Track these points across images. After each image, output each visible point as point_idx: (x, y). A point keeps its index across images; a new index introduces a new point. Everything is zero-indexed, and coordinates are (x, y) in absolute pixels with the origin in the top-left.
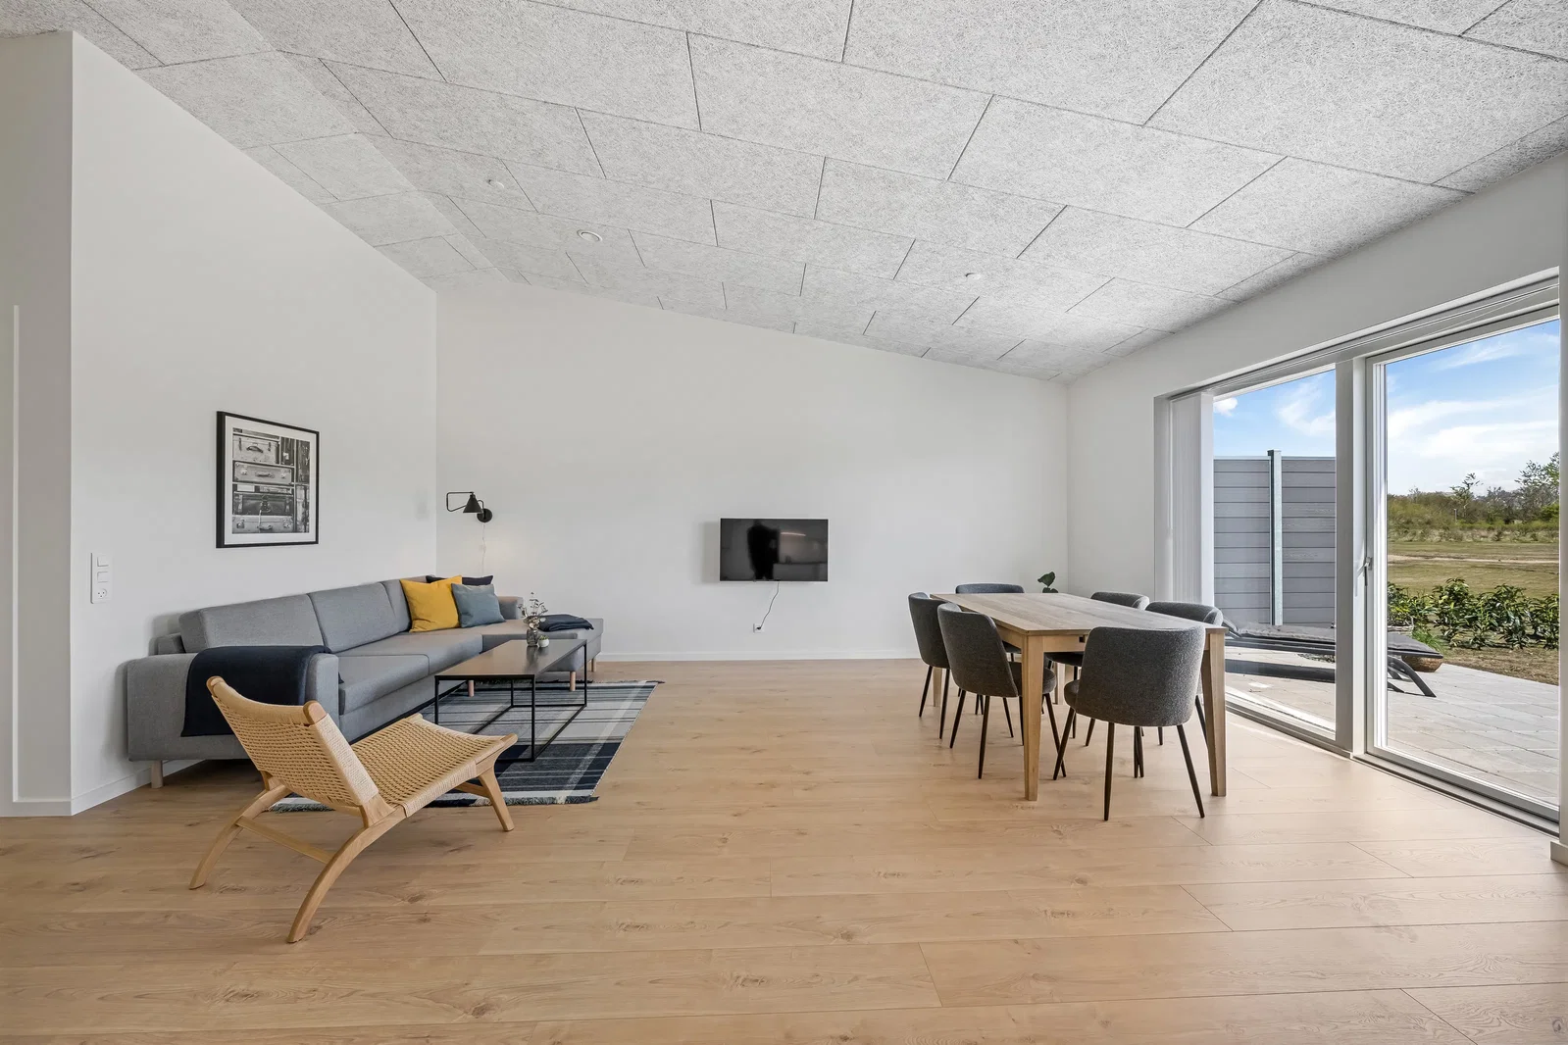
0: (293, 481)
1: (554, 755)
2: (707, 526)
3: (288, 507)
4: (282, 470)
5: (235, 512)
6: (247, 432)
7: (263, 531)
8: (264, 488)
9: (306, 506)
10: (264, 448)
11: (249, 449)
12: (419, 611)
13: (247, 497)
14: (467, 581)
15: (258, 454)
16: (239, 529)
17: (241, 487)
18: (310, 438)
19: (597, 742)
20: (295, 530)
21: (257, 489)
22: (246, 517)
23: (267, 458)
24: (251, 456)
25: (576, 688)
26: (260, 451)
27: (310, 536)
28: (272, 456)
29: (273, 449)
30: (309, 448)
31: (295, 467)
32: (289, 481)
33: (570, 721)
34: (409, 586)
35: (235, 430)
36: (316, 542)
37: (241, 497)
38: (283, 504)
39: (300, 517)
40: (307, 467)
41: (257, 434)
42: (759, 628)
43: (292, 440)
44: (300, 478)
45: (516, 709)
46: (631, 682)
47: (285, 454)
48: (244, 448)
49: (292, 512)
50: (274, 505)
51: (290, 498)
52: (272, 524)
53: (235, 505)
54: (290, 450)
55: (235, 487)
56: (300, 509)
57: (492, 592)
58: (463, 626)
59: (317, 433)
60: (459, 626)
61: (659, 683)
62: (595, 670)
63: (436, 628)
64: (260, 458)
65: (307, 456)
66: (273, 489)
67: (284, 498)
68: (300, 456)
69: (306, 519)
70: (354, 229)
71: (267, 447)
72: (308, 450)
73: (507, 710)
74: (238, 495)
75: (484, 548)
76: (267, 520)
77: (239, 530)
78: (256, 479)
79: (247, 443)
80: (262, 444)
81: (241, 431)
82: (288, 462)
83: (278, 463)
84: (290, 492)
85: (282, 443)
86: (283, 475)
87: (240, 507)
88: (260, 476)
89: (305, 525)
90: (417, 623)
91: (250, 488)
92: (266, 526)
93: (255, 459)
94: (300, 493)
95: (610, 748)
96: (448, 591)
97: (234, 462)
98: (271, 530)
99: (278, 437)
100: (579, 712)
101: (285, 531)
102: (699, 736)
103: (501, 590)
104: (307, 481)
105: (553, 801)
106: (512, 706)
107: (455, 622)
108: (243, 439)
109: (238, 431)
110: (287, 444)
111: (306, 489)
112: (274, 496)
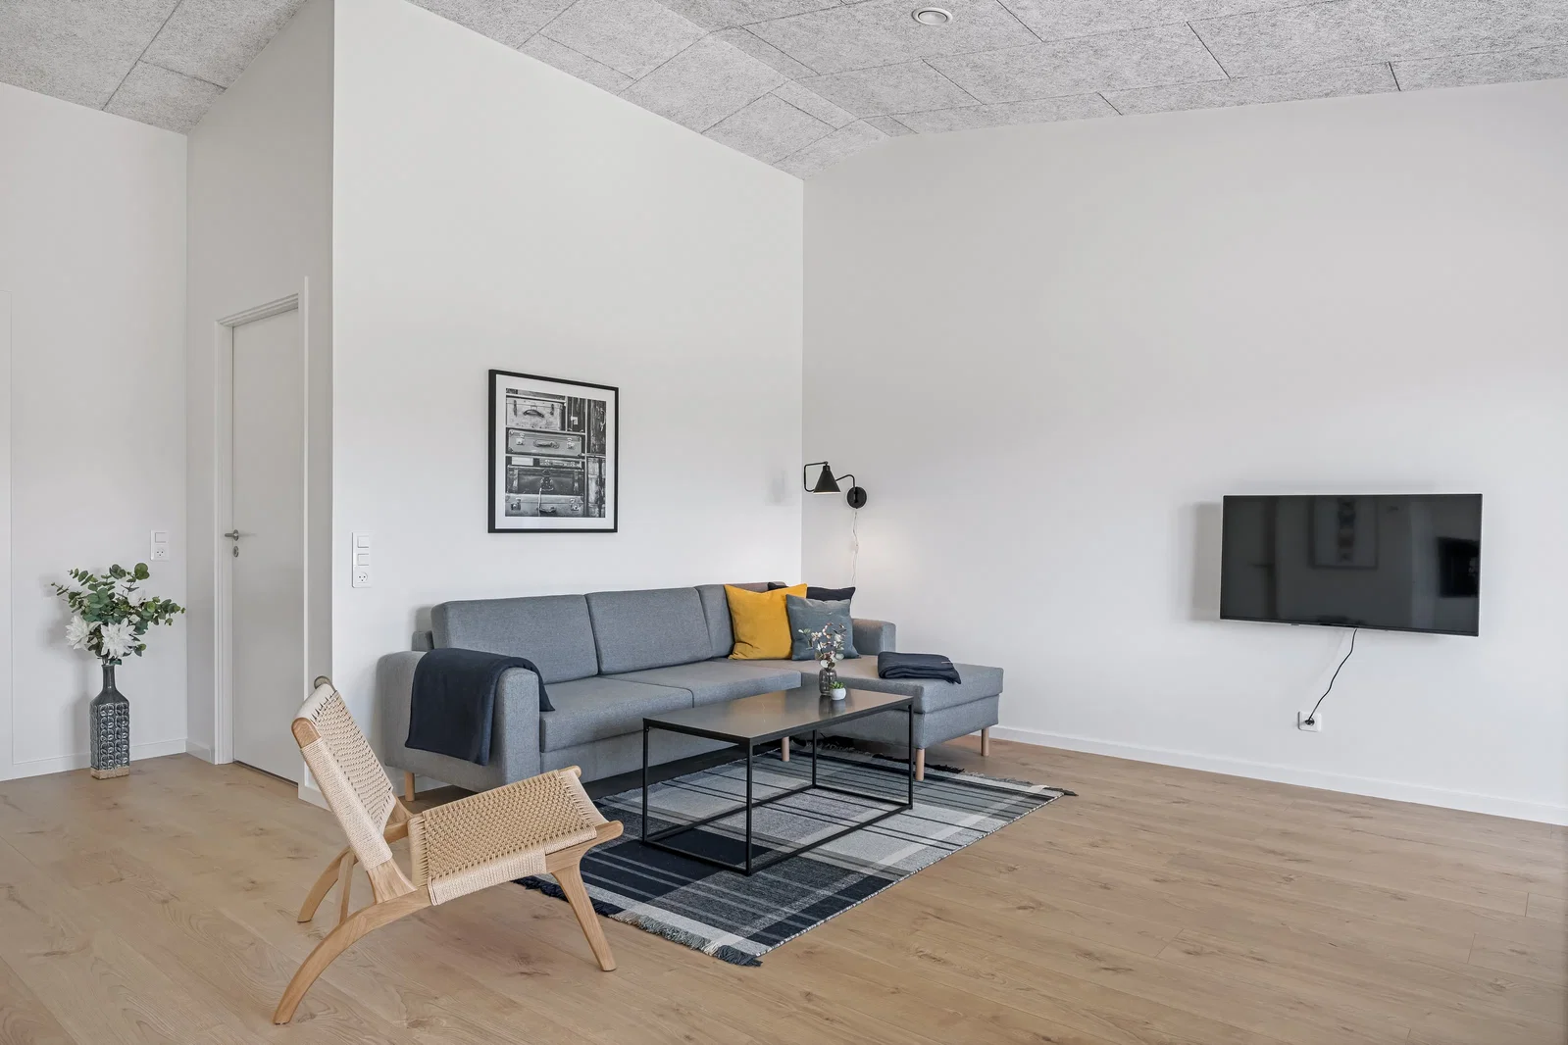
0: (583, 451)
1: (786, 875)
2: (1202, 510)
3: (576, 485)
4: (570, 438)
5: (509, 490)
6: (525, 393)
7: (544, 513)
8: (545, 461)
9: (601, 483)
10: (546, 412)
11: (526, 413)
12: (743, 630)
13: (524, 471)
14: (814, 593)
15: (537, 419)
16: (514, 510)
17: (517, 460)
18: (608, 397)
19: (863, 870)
20: (587, 514)
21: (536, 462)
22: (523, 497)
23: (548, 424)
24: (528, 422)
25: (927, 776)
26: (540, 415)
27: (607, 522)
28: (556, 423)
29: (557, 412)
30: (605, 409)
31: (586, 434)
32: (578, 451)
33: (861, 826)
34: (734, 593)
35: (509, 390)
36: (615, 530)
37: (516, 472)
38: (569, 480)
39: (592, 497)
40: (602, 434)
41: (537, 394)
42: (1310, 722)
43: (583, 400)
44: (592, 449)
45: (816, 792)
46: (1021, 783)
47: (572, 418)
48: (520, 413)
49: (582, 491)
50: (556, 481)
51: (580, 473)
52: (555, 506)
53: (509, 482)
54: (579, 414)
55: (509, 461)
56: (593, 487)
57: (846, 611)
58: (794, 657)
59: (616, 390)
60: (789, 658)
61: (1067, 793)
62: (987, 752)
63: (759, 656)
64: (541, 424)
65: (603, 419)
66: (556, 461)
67: (572, 473)
68: (593, 420)
69: (601, 500)
70: (668, 114)
71: (549, 410)
72: (604, 413)
73: (802, 790)
74: (512, 470)
75: (855, 547)
76: (550, 500)
77: (514, 512)
78: (535, 450)
79: (524, 405)
80: (543, 407)
81: (516, 392)
82: (577, 428)
83: (563, 428)
84: (580, 465)
85: (570, 405)
86: (571, 445)
87: (515, 483)
88: (541, 446)
89: (600, 508)
90: (739, 647)
91: (528, 461)
92: (548, 508)
93: (534, 425)
94: (593, 468)
95: (873, 884)
96: (782, 605)
97: (508, 429)
98: (554, 513)
99: (563, 397)
100: (889, 814)
101: (573, 514)
102: (1036, 906)
103: (860, 610)
104: (603, 451)
105: (699, 945)
106: (815, 786)
107: (786, 651)
108: (518, 401)
109: (512, 393)
110: (576, 405)
111: (601, 462)
112: (559, 471)
